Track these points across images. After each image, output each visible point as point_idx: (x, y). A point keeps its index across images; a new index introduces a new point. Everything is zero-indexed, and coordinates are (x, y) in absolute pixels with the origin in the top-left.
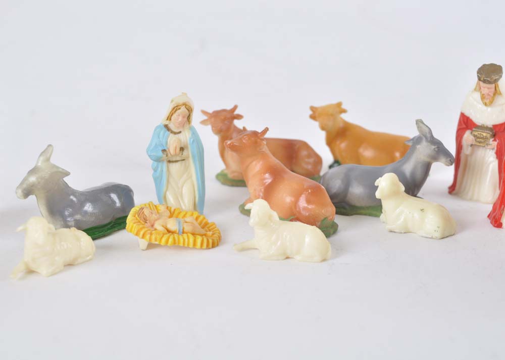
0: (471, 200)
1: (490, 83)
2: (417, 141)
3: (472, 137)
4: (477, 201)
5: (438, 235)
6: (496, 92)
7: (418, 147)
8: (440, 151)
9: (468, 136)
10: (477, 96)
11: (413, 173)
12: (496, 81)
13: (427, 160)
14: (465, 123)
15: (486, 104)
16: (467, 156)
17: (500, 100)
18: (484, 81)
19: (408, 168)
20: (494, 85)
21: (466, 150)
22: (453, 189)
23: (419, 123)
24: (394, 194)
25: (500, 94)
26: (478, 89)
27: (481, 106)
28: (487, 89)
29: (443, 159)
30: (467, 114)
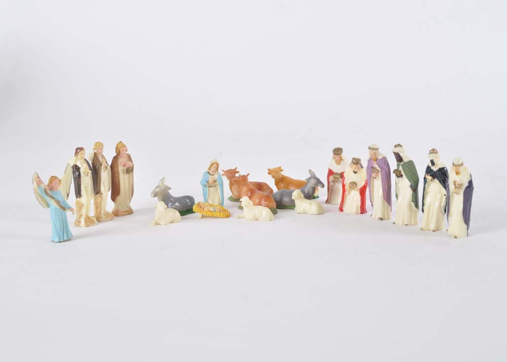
0: (334, 204)
1: (337, 155)
2: (309, 179)
3: (332, 178)
4: (336, 205)
5: (316, 213)
6: (341, 159)
7: (310, 181)
8: (319, 182)
9: (331, 178)
10: (334, 161)
11: (308, 192)
12: (340, 154)
13: (314, 186)
14: (331, 173)
15: (337, 164)
16: (332, 186)
17: (342, 162)
18: (335, 154)
19: (306, 190)
20: (339, 156)
21: (331, 184)
22: (327, 202)
23: (310, 171)
24: (299, 197)
25: (342, 160)
26: (334, 158)
27: (336, 165)
28: (337, 157)
29: (320, 185)
30: (331, 169)
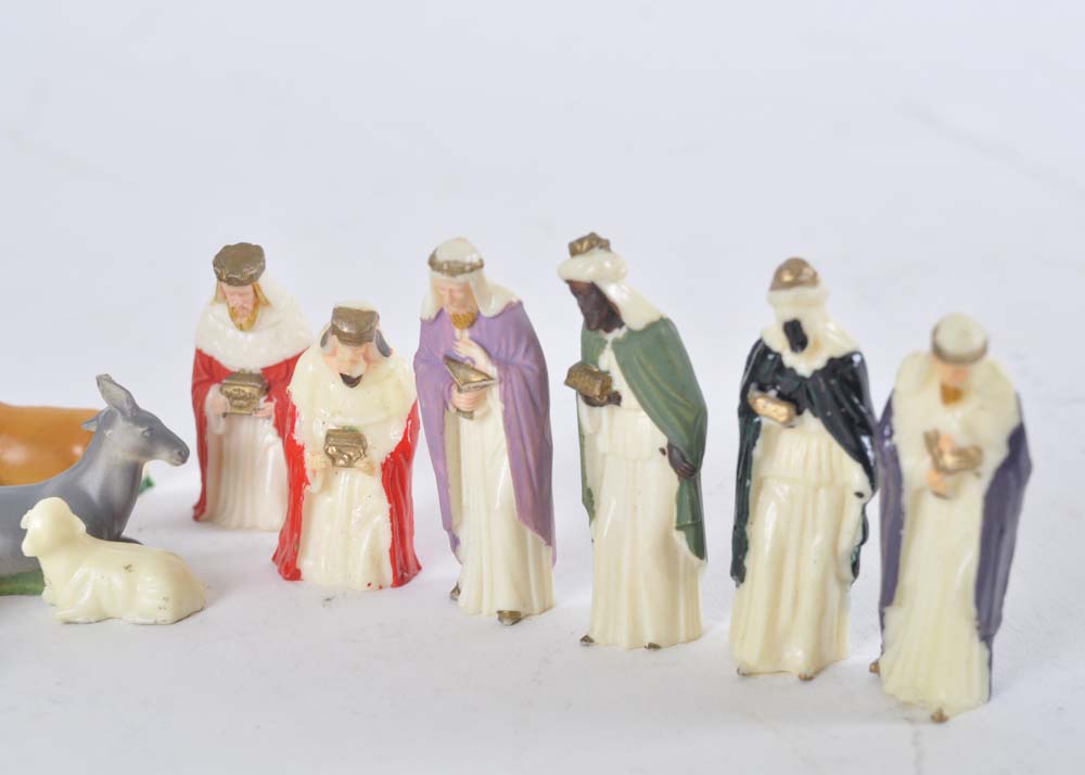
0: (240, 527)
1: (240, 283)
2: (106, 420)
3: (223, 399)
4: (253, 528)
5: (166, 615)
6: (259, 301)
7: (108, 433)
8: (158, 437)
9: (215, 397)
10: (222, 311)
11: (105, 493)
12: (252, 279)
13: (131, 458)
14: (208, 371)
15: (241, 328)
16: (220, 438)
17: (266, 317)
18: (230, 281)
19: (93, 483)
20: (249, 288)
21: (217, 427)
22: (203, 511)
23: (104, 381)
24: (65, 541)
25: (267, 303)
26: (221, 297)
27: (232, 332)
28: (240, 296)
29: (164, 453)
30: (207, 350)
